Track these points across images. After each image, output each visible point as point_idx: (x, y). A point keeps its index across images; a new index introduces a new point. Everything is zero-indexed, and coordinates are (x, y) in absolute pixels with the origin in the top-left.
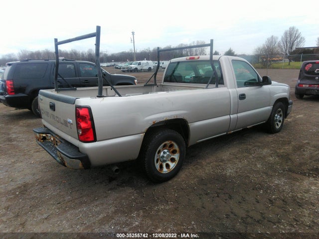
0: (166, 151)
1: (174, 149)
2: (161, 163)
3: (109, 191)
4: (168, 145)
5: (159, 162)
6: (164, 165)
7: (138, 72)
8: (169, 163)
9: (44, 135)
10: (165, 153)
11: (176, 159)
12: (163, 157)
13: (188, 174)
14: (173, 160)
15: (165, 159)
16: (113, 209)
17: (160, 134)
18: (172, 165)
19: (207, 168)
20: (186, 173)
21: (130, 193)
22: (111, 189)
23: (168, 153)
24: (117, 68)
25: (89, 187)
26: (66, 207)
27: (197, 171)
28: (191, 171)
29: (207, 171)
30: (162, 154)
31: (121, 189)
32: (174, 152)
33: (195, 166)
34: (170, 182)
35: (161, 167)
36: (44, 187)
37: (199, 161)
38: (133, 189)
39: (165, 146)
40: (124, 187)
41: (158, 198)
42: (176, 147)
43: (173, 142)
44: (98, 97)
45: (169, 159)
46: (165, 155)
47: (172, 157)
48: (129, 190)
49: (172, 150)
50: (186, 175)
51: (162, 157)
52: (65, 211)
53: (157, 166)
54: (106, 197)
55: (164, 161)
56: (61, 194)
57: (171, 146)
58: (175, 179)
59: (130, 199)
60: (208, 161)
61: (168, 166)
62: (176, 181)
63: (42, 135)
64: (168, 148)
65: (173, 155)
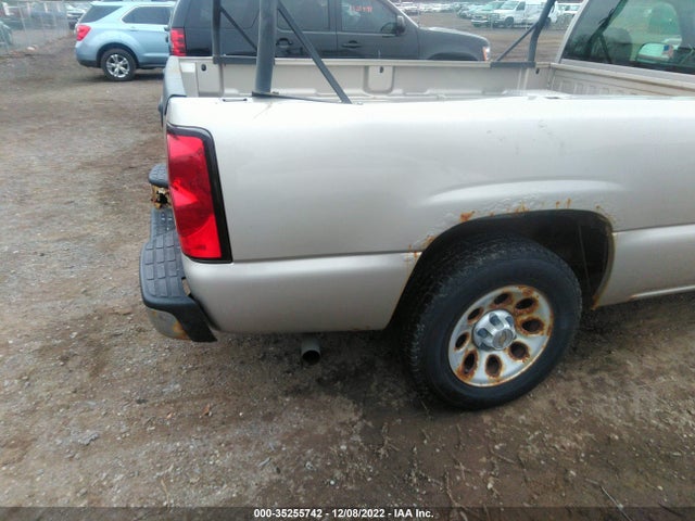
0: (501, 314)
1: (535, 315)
2: (471, 348)
3: (287, 395)
4: (518, 299)
5: (468, 347)
6: (483, 358)
7: (513, 28)
8: (504, 356)
9: (162, 191)
10: (495, 322)
11: (531, 352)
12: (485, 332)
13: (562, 403)
14: (518, 351)
15: (489, 341)
16: (267, 475)
17: (494, 256)
18: (511, 368)
19: (638, 394)
20: (553, 395)
21: (343, 424)
22: (296, 392)
23: (507, 326)
24: (464, 17)
25: (242, 363)
26: (150, 423)
27: (597, 396)
28: (577, 389)
29: (636, 408)
30: (485, 321)
31: (324, 398)
32: (531, 326)
33: (593, 371)
34: (487, 418)
35: (470, 361)
36: (140, 330)
37: (616, 354)
38: (356, 411)
39: (501, 301)
40: (333, 394)
41: (422, 479)
42: (544, 311)
43: (535, 294)
44: (255, 95)
45: (507, 345)
46: (494, 331)
47: (520, 339)
48: (346, 413)
49: (525, 318)
50: (553, 403)
51: (479, 333)
52: (143, 436)
53: (456, 358)
54: (268, 418)
55: (486, 348)
56: (166, 367)
57: (528, 303)
58: (509, 411)
59: (334, 449)
60: (650, 362)
61: (494, 364)
62: (509, 418)
63: (156, 188)
64: (511, 307)
65: (526, 337)
